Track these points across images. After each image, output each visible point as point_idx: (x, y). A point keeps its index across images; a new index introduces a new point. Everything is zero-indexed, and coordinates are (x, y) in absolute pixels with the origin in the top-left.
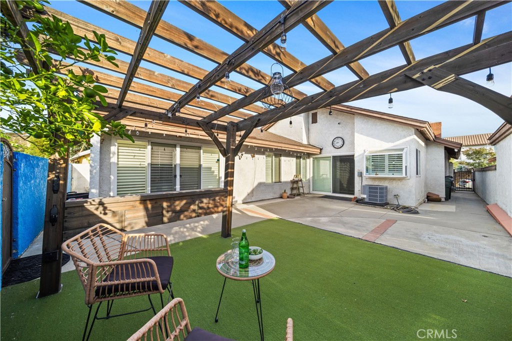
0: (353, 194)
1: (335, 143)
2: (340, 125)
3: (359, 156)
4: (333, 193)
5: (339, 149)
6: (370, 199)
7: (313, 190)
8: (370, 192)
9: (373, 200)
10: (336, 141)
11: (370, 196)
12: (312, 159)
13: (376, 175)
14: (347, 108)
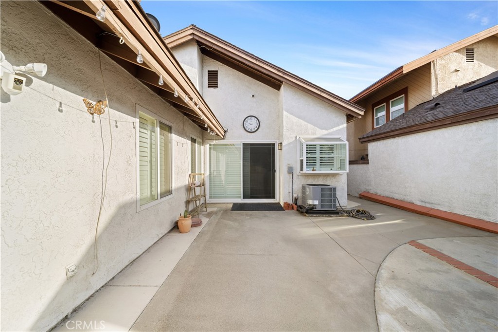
0: (274, 197)
1: (247, 124)
2: (254, 99)
3: (289, 144)
4: (243, 198)
5: (253, 134)
6: (322, 206)
7: (210, 197)
8: (322, 195)
9: (328, 206)
10: (249, 121)
11: (322, 201)
12: (208, 146)
13: (313, 170)
14: (278, 71)
